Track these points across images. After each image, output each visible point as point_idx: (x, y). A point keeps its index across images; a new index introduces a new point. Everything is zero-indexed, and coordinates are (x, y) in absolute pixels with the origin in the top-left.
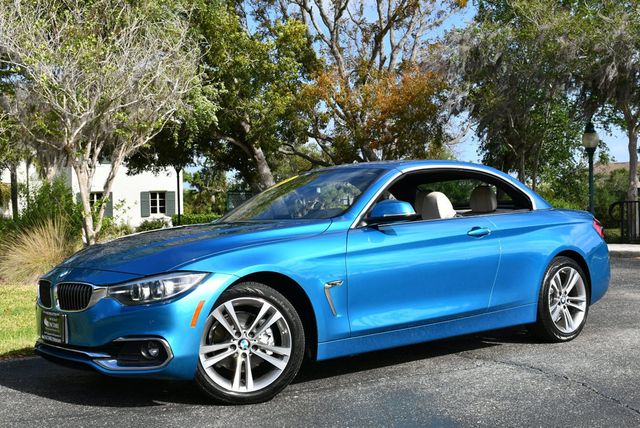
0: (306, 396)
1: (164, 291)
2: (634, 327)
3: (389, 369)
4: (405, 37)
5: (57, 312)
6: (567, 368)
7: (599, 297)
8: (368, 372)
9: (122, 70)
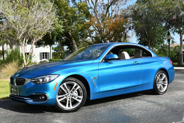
0: (87, 110)
1: (46, 80)
2: (181, 90)
3: (111, 102)
4: (116, 8)
5: (15, 86)
6: (162, 102)
7: (171, 82)
8: (105, 103)
9: (34, 17)
